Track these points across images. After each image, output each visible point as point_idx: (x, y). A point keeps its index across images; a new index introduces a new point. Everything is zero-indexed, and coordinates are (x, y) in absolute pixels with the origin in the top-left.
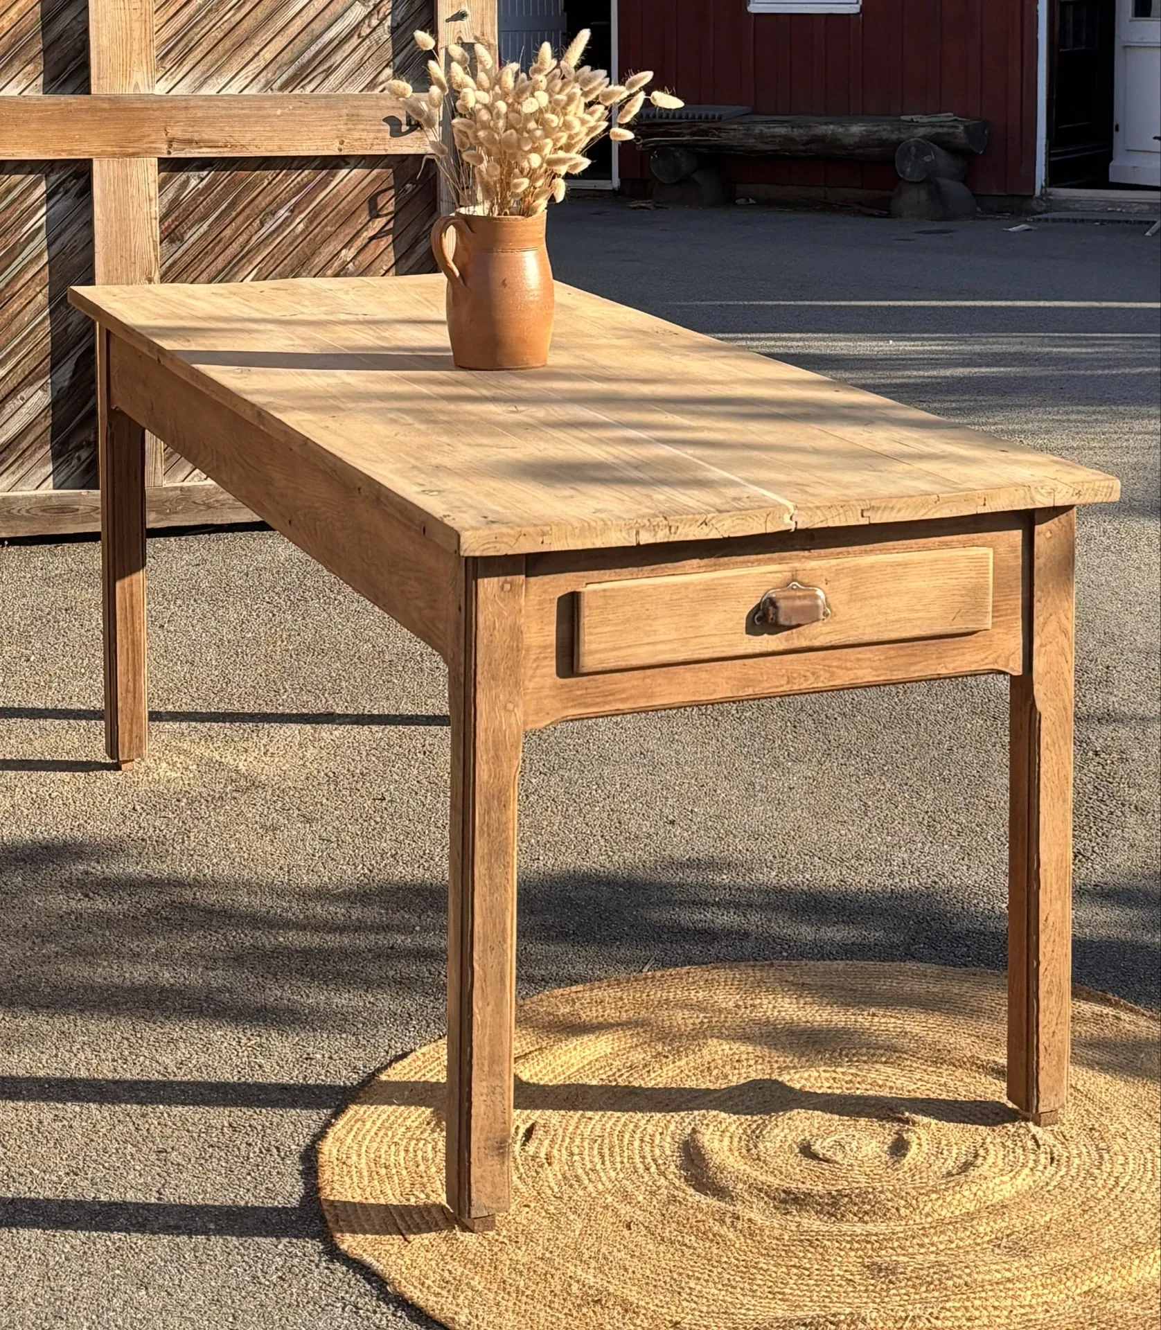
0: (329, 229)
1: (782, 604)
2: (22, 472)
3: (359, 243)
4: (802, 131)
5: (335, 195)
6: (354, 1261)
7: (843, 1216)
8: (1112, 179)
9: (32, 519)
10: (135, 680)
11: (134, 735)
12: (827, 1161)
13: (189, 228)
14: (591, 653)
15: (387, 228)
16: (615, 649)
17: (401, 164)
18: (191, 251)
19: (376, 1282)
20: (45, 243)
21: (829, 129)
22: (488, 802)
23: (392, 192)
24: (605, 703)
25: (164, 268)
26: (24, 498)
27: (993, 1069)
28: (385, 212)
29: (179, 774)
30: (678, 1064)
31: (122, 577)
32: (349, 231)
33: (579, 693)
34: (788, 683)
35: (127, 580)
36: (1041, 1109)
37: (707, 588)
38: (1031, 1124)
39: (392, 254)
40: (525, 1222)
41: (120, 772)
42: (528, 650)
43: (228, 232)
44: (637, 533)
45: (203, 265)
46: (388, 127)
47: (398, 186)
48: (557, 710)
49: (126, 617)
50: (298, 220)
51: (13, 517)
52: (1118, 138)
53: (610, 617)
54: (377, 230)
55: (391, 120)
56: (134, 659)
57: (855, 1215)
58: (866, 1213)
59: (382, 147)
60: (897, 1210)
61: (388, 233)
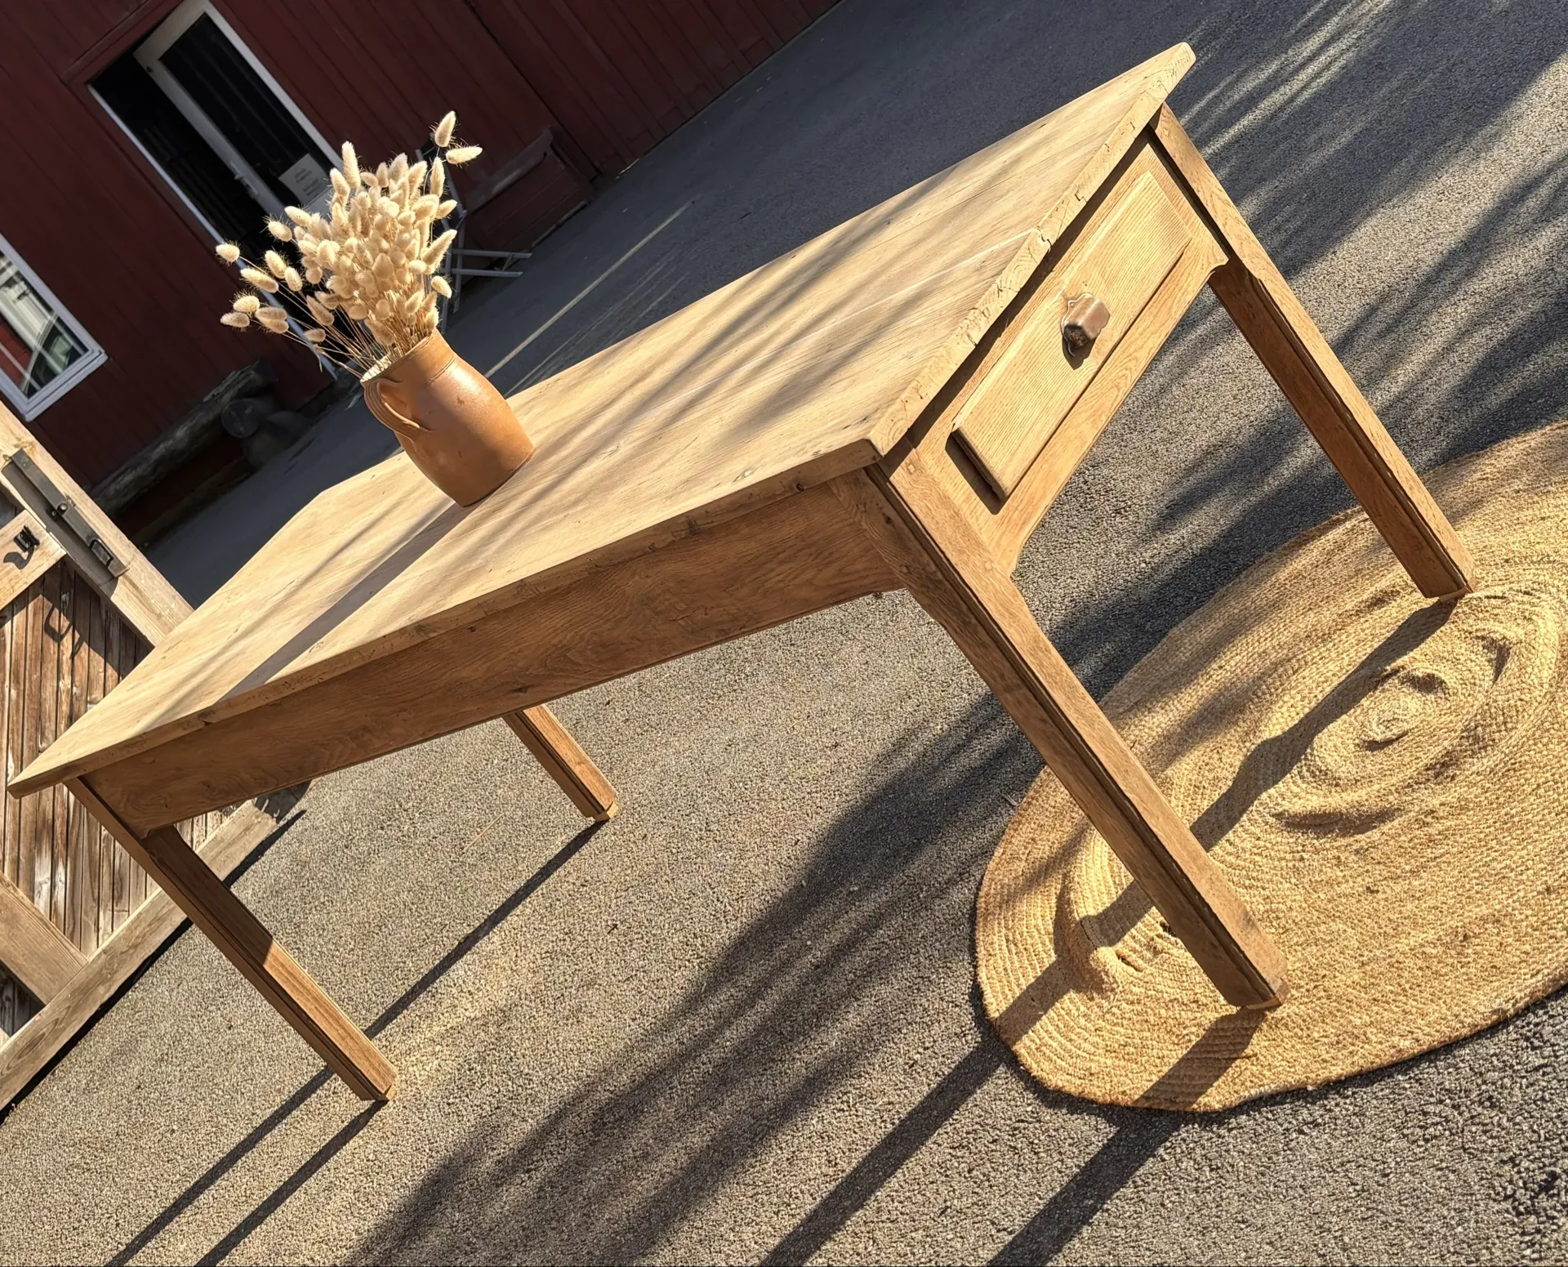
0: (34, 676)
3: (66, 668)
4: (144, 466)
5: (17, 648)
6: (1240, 1105)
11: (377, 1065)
12: (1403, 735)
15: (77, 639)
17: (41, 586)
21: (161, 449)
23: (56, 611)
27: (1369, 607)
28: (64, 630)
29: (437, 1061)
31: (264, 958)
32: (51, 666)
35: (269, 958)
39: (97, 654)
41: (391, 1104)
42: (962, 509)
46: (12, 565)
47: (57, 603)
49: (293, 985)
50: (7, 690)
54: (70, 646)
55: (11, 558)
56: (327, 1011)
57: (1500, 731)
58: (1505, 723)
59: (21, 583)
60: (1521, 700)
61: (80, 643)
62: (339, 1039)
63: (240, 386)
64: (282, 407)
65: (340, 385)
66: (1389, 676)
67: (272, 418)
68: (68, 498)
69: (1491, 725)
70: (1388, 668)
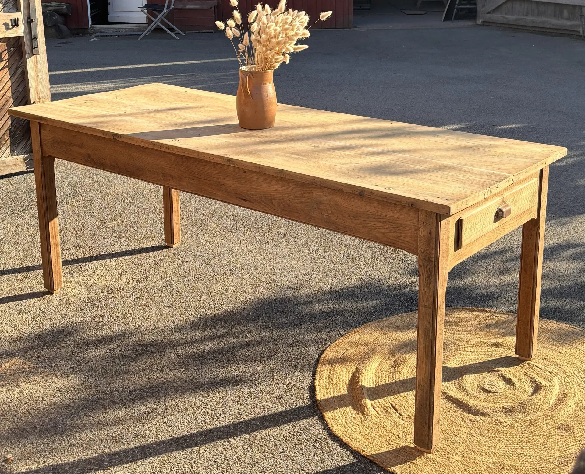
8: (110, 20)
10: (58, 259)
11: (59, 280)
12: (496, 392)
15: (6, 65)
17: (8, 40)
23: (7, 51)
27: (492, 345)
28: (5, 59)
31: (51, 221)
35: (52, 221)
39: (9, 75)
41: (54, 295)
46: (4, 27)
47: (9, 49)
49: (53, 236)
52: (110, 7)
55: (5, 24)
56: (57, 252)
57: (531, 410)
58: (534, 409)
59: (3, 35)
60: (542, 405)
63: (57, 8)
64: (65, 24)
65: (89, 31)
66: (495, 371)
67: (60, 25)
68: (37, 19)
69: (529, 407)
70: (496, 368)
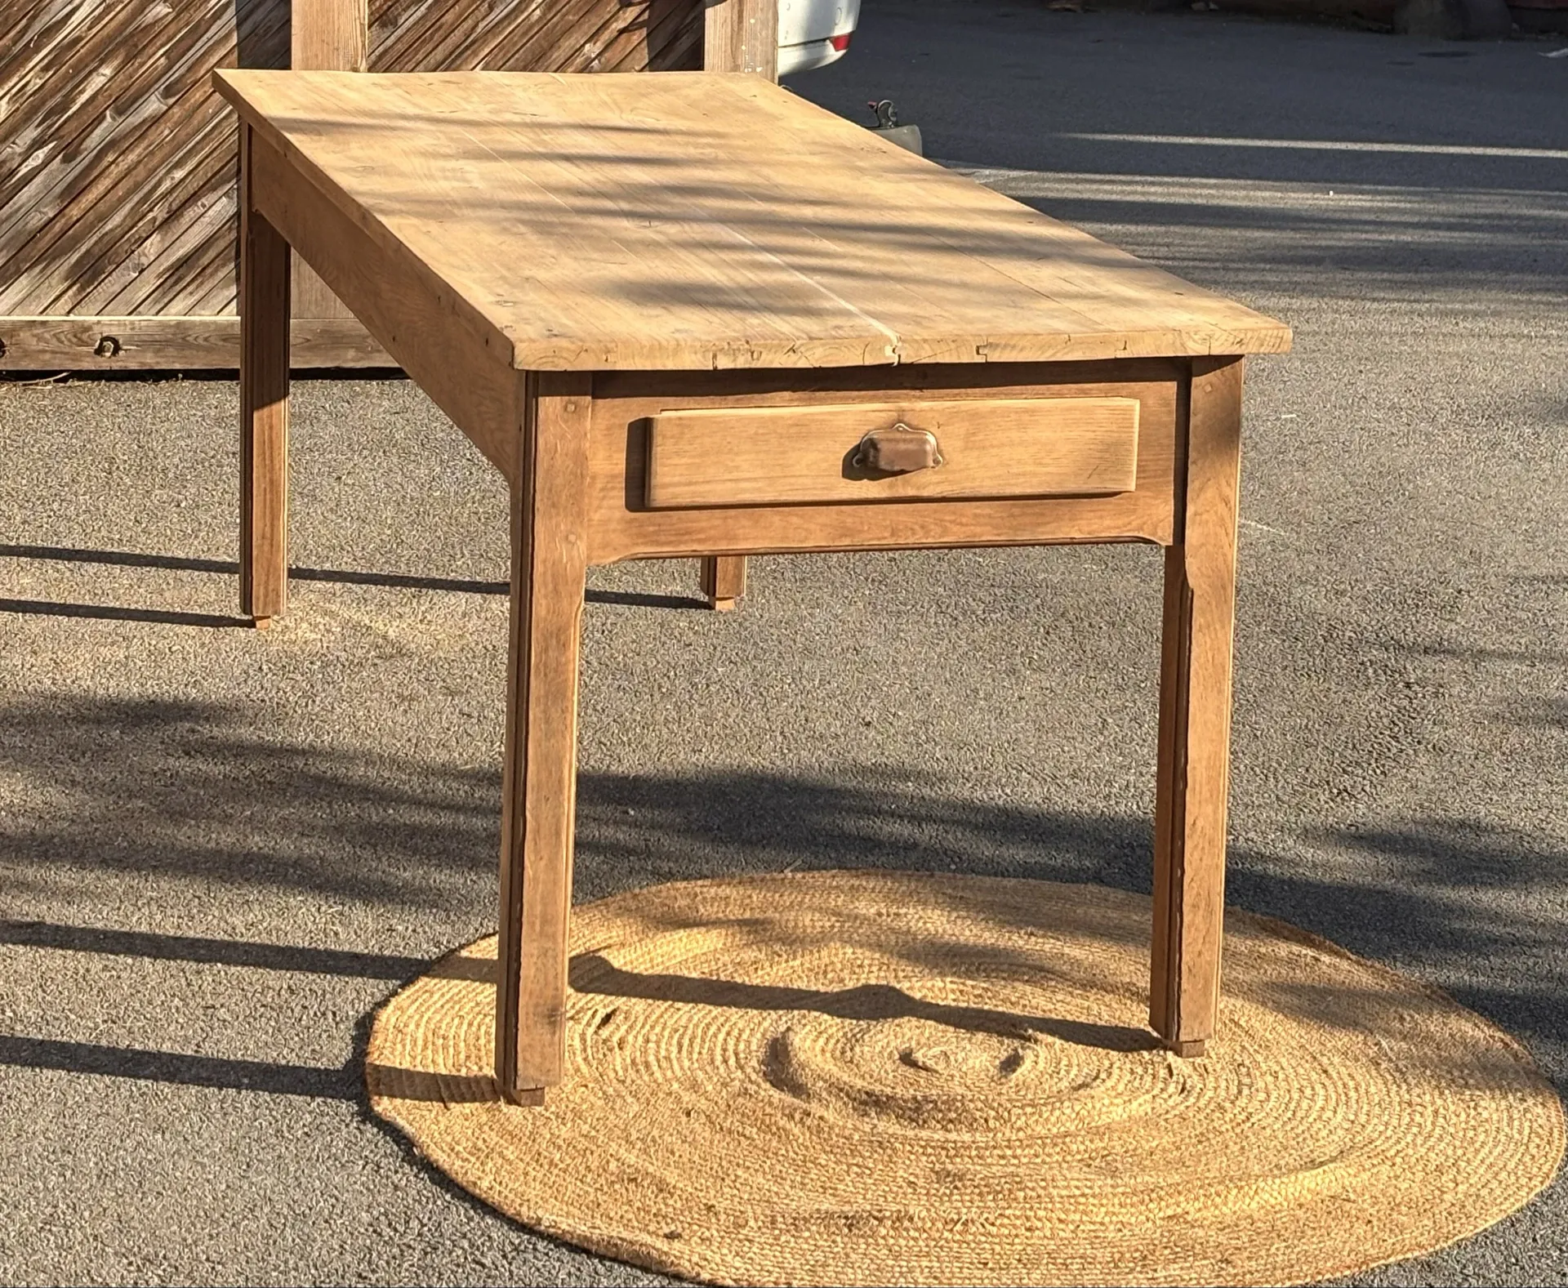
0: (571, 17)
1: (884, 447)
2: (201, 293)
3: (606, 36)
6: (388, 1123)
7: (925, 1122)
9: (209, 350)
13: (405, 10)
14: (665, 486)
16: (690, 484)
18: (405, 40)
19: (405, 1144)
20: (234, 21)
22: (545, 640)
24: (680, 543)
25: (373, 57)
26: (203, 323)
27: (1134, 993)
29: (319, 636)
30: (791, 963)
31: (261, 406)
32: (596, 21)
33: (651, 529)
34: (892, 535)
35: (266, 411)
36: (1182, 1038)
37: (799, 423)
38: (1170, 1054)
39: (646, 51)
40: (578, 1101)
41: (253, 630)
42: (594, 478)
43: (449, 17)
44: (715, 357)
45: (420, 56)
48: (626, 546)
49: (264, 453)
50: (534, 5)
51: (190, 346)
53: (687, 448)
54: (629, 21)
56: (272, 501)
57: (938, 1122)
61: (641, 26)
62: (261, 532)
70: (1035, 1034)
